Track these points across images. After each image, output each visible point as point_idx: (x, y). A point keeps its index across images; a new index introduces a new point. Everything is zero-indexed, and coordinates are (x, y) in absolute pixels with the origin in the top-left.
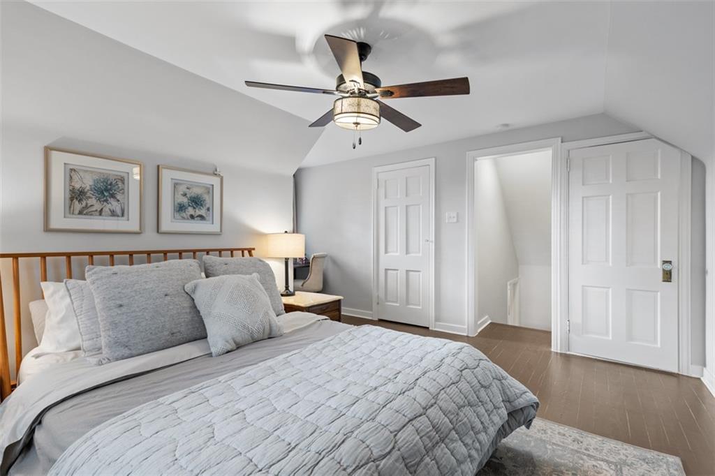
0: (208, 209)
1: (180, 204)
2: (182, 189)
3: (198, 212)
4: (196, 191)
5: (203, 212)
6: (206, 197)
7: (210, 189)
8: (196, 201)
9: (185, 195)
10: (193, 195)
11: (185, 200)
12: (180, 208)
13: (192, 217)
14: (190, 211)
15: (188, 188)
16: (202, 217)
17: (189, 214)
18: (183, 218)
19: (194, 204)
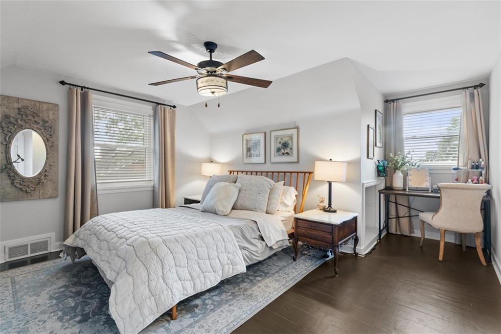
0: (291, 149)
1: (278, 148)
2: (279, 140)
3: (286, 151)
4: (285, 139)
5: (288, 150)
6: (290, 142)
7: (291, 138)
8: (285, 145)
9: (280, 143)
10: (284, 142)
11: (280, 145)
12: (279, 150)
13: (283, 154)
14: (283, 151)
15: (281, 139)
16: (288, 153)
17: (282, 152)
18: (279, 155)
19: (284, 147)
